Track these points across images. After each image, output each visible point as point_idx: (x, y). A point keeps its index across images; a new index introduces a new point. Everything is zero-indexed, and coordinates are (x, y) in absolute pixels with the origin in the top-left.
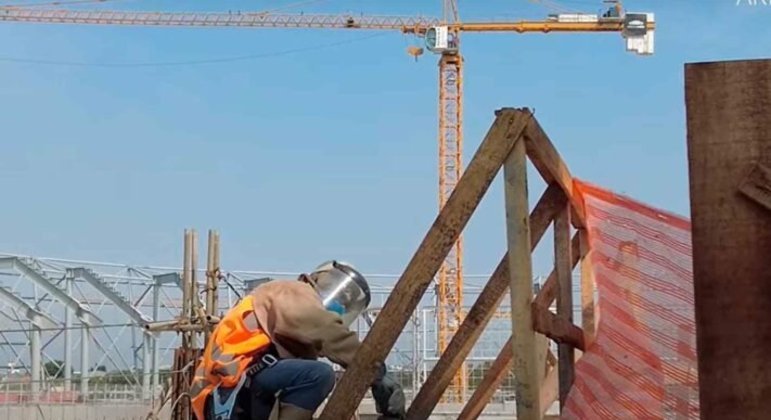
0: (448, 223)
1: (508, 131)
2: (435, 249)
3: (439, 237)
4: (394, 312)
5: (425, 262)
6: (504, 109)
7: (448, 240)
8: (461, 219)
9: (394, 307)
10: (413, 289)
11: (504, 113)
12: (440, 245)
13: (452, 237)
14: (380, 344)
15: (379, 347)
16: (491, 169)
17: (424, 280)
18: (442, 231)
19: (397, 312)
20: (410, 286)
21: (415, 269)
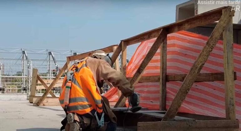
0: (211, 44)
1: (229, 14)
2: (207, 52)
3: (208, 48)
4: (193, 73)
5: (203, 57)
6: (228, 6)
7: (210, 50)
8: (215, 43)
9: (193, 71)
10: (199, 66)
11: (229, 8)
12: (208, 51)
13: (212, 49)
14: (189, 84)
15: (188, 85)
16: (224, 26)
17: (203, 63)
18: (209, 46)
19: (194, 73)
20: (199, 65)
21: (200, 59)
